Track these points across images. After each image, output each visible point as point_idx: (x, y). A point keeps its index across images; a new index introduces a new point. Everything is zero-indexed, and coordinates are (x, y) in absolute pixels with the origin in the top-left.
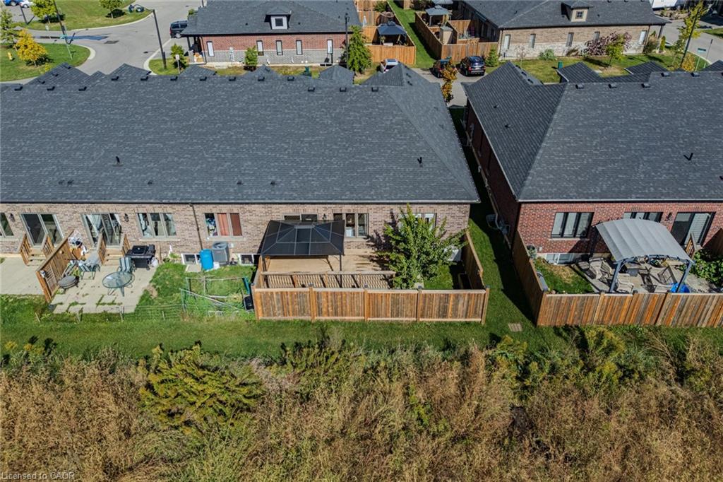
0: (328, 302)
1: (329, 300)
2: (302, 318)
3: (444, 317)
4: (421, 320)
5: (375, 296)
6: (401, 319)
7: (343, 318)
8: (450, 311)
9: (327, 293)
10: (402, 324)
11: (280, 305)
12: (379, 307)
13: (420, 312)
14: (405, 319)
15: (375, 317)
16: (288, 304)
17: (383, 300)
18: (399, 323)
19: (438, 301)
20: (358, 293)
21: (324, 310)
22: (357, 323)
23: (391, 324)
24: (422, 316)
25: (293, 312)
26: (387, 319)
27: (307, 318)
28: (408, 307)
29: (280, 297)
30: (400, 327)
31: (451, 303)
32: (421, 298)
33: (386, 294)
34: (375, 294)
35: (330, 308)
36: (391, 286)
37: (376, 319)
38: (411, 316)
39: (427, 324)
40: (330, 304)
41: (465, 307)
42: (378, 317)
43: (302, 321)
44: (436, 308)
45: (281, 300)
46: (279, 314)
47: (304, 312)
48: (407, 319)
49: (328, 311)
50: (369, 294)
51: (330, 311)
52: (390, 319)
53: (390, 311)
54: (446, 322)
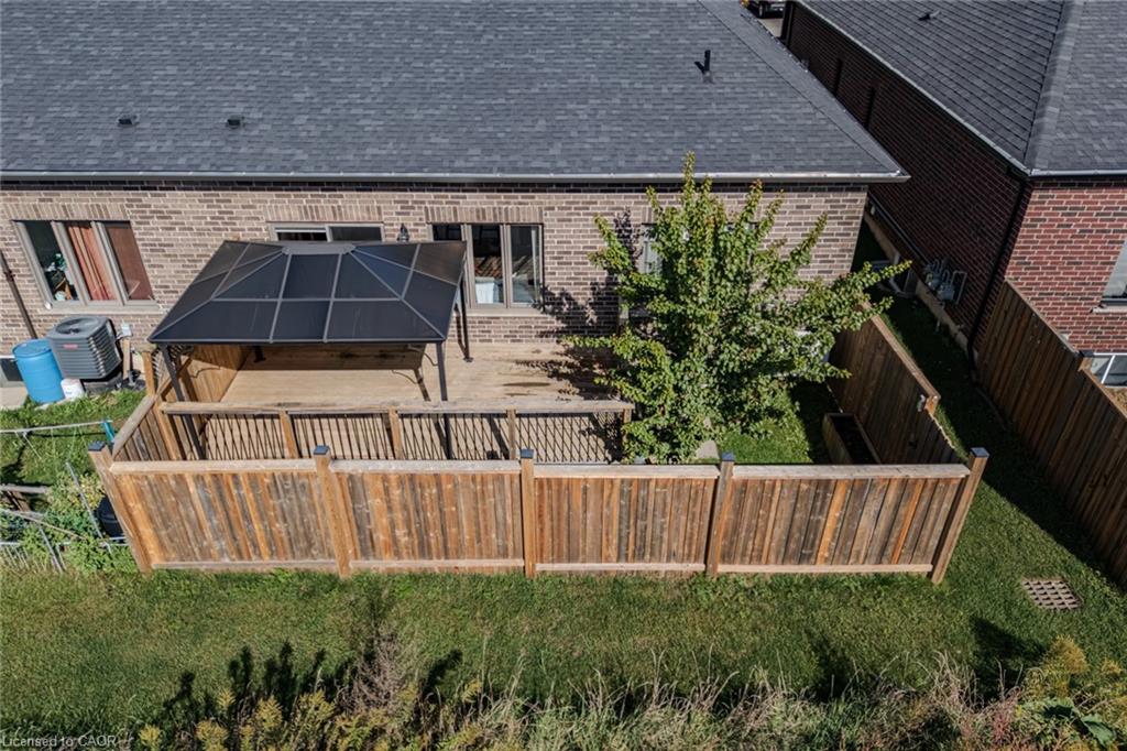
0: (390, 509)
1: (396, 504)
2: (304, 563)
3: (802, 559)
4: (722, 568)
5: (562, 487)
6: (653, 566)
7: (452, 563)
8: (827, 538)
9: (385, 478)
10: (654, 585)
11: (219, 520)
12: (577, 526)
13: (718, 543)
14: (663, 567)
15: (559, 560)
16: (247, 517)
17: (591, 504)
18: (643, 581)
19: (786, 506)
20: (499, 478)
21: (381, 537)
22: (500, 581)
23: (618, 582)
24: (727, 557)
25: (269, 545)
26: (604, 566)
27: (319, 564)
28: (678, 527)
29: (212, 493)
30: (648, 593)
31: (835, 513)
32: (725, 495)
33: (600, 483)
34: (559, 481)
35: (400, 532)
36: (617, 454)
37: (565, 567)
38: (687, 558)
39: (744, 583)
40: (399, 516)
41: (882, 524)
42: (570, 560)
43: (303, 575)
44: (780, 531)
45: (218, 504)
46: (222, 552)
47: (310, 545)
48: (674, 566)
49: (395, 541)
50: (540, 483)
51: (404, 540)
52: (614, 566)
53: (615, 541)
54: (807, 579)
